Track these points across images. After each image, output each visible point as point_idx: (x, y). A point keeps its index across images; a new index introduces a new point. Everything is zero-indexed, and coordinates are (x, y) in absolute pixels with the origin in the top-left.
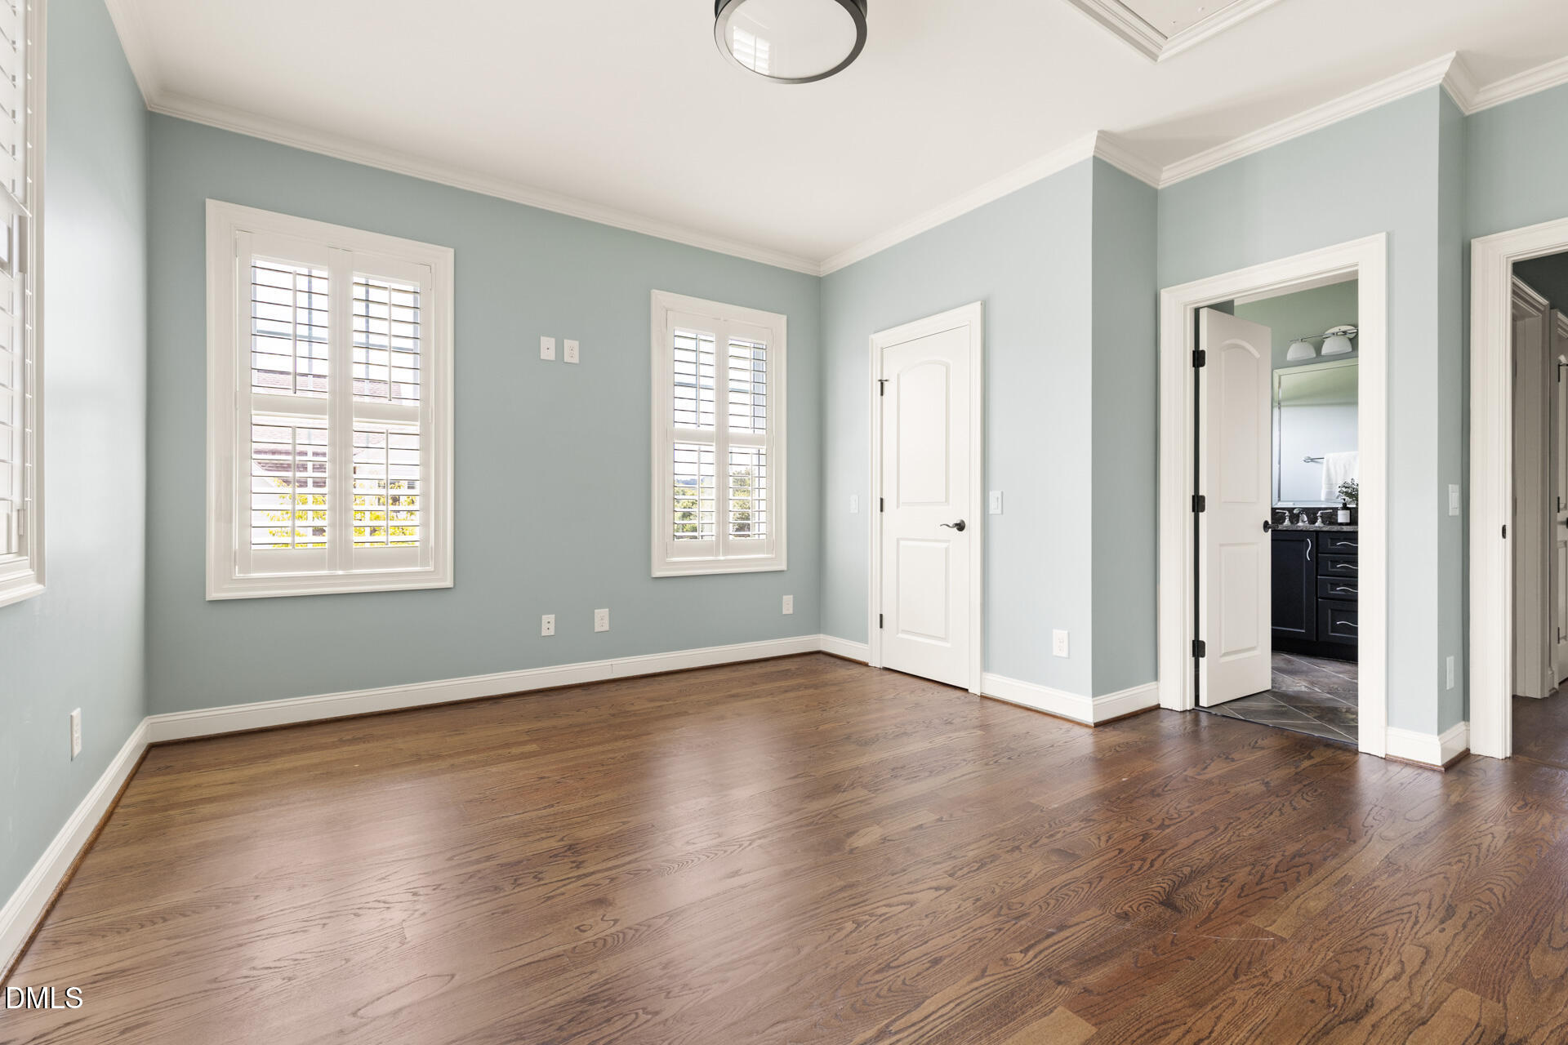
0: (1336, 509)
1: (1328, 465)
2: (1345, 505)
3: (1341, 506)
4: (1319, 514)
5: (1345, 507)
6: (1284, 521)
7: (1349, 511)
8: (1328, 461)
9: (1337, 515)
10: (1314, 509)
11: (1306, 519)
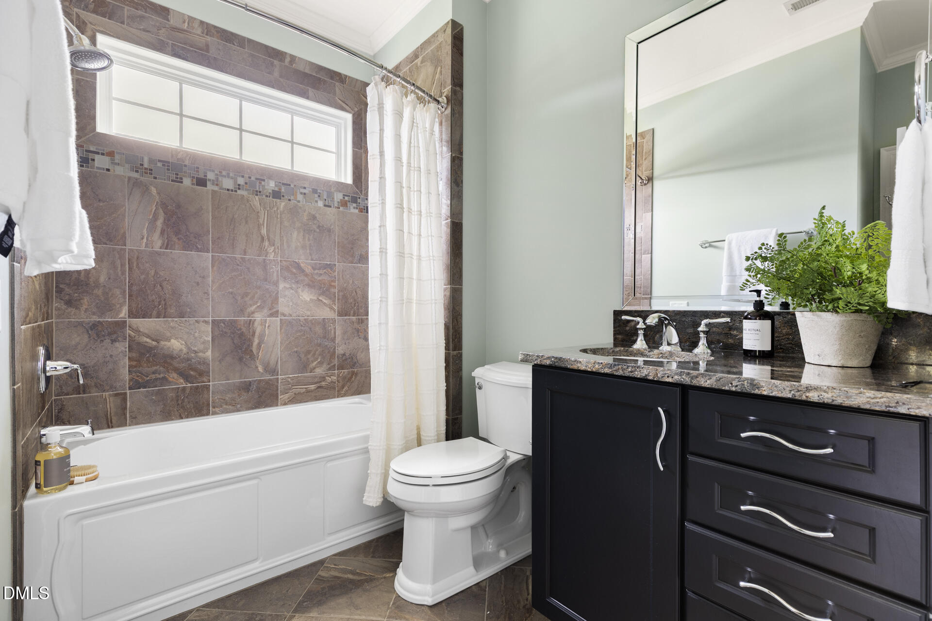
0: (738, 317)
1: (729, 248)
2: (759, 305)
3: (750, 308)
4: (702, 328)
5: (759, 312)
6: (635, 342)
7: (768, 323)
8: (730, 244)
9: (741, 330)
10: (694, 313)
11: (675, 339)
